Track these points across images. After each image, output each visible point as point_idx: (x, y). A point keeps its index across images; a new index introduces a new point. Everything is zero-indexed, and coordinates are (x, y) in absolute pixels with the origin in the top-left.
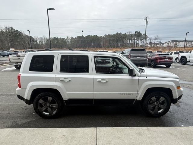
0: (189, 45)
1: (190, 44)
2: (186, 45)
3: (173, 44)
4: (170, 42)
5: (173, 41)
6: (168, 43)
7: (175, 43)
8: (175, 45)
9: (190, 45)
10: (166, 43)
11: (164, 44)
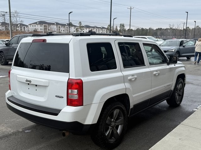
0: (62, 31)
1: (64, 29)
2: (59, 30)
3: (41, 28)
4: (36, 23)
5: (41, 23)
6: (34, 25)
7: (44, 26)
8: (44, 30)
9: (64, 31)
10: (31, 26)
11: (27, 26)
